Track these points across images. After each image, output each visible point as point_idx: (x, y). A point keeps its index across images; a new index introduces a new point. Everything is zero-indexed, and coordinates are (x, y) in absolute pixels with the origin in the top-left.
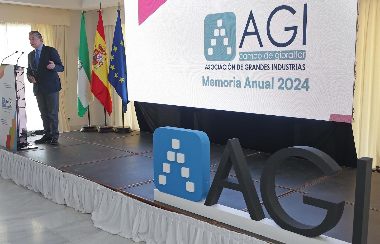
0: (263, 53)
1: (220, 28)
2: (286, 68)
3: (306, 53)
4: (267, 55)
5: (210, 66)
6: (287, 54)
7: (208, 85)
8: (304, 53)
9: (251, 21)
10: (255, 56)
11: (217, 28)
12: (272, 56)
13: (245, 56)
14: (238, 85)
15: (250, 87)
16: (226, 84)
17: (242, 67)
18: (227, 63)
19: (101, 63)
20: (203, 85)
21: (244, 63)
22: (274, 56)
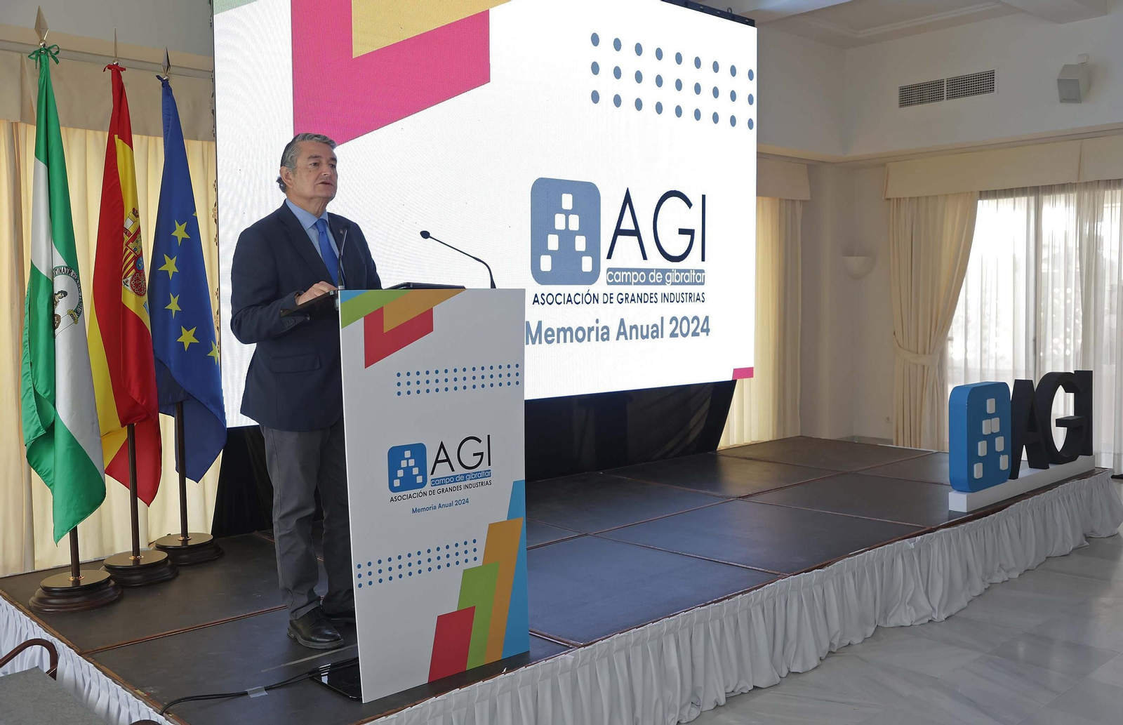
0: (647, 271)
1: (567, 213)
2: (681, 299)
3: (706, 274)
4: (654, 275)
5: (546, 296)
6: (682, 274)
7: (540, 343)
8: (703, 274)
9: (628, 208)
10: (635, 277)
11: (561, 211)
12: (661, 277)
13: (617, 277)
14: (605, 336)
15: (626, 339)
16: (580, 334)
17: (611, 298)
18: (582, 289)
21: (616, 290)
22: (664, 279)
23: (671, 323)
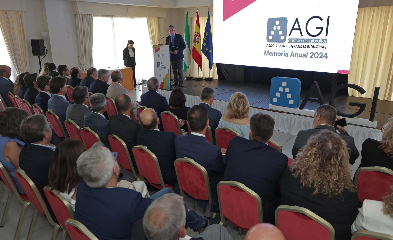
0: (303, 39)
1: (277, 26)
2: (315, 47)
3: (327, 40)
4: (305, 40)
5: (270, 45)
6: (316, 40)
7: (268, 55)
8: (326, 40)
9: (297, 23)
10: (298, 41)
11: (275, 25)
13: (292, 41)
14: (287, 55)
15: (294, 56)
16: (279, 54)
17: (289, 46)
18: (281, 44)
19: (198, 42)
20: (265, 55)
21: (291, 44)
22: (309, 41)
23: (311, 54)
